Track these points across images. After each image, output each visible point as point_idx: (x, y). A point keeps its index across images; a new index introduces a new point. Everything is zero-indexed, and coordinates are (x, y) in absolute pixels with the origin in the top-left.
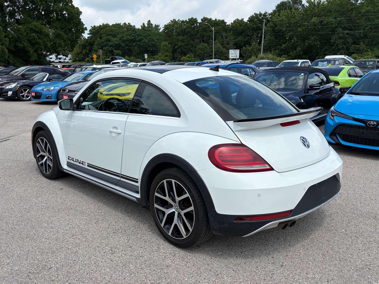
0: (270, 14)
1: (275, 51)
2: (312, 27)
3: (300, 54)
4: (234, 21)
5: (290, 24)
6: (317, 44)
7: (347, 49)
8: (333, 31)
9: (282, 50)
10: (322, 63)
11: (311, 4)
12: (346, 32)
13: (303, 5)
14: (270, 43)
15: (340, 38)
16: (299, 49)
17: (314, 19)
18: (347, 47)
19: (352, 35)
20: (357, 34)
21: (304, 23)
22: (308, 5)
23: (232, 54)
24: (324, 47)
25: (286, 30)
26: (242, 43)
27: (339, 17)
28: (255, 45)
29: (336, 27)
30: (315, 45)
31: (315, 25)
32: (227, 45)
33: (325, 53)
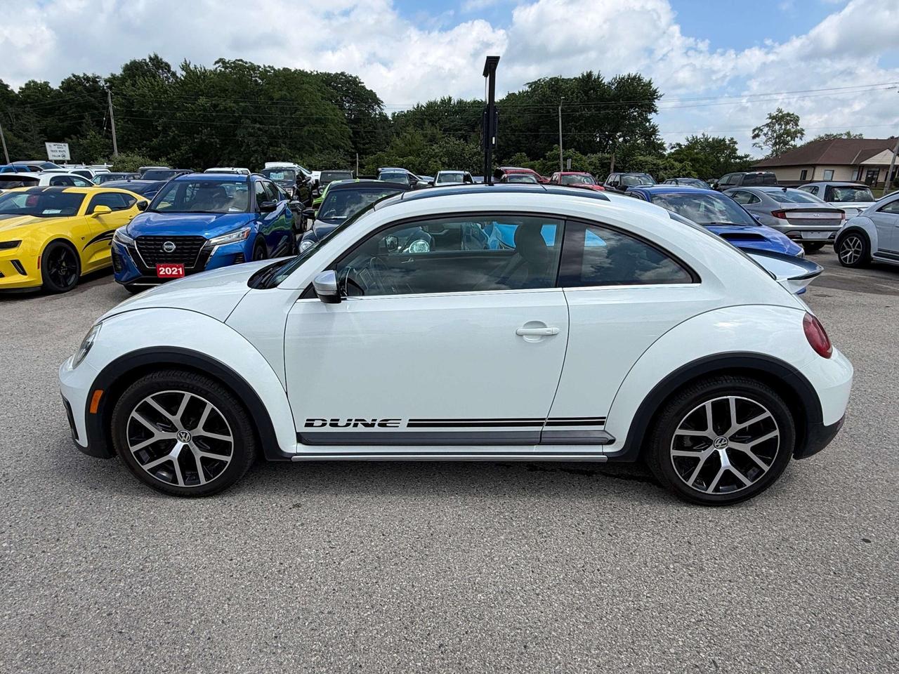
0: (106, 81)
1: (139, 149)
2: (200, 113)
3: (189, 158)
4: (26, 84)
5: (160, 103)
6: (216, 142)
7: (263, 153)
8: (237, 122)
9: (152, 149)
10: (275, 174)
11: (192, 74)
12: (258, 126)
13: (174, 74)
14: (126, 134)
15: (251, 135)
16: (184, 148)
17: (202, 100)
18: (263, 150)
19: (266, 132)
20: (274, 130)
21: (185, 105)
22: (184, 73)
23: (52, 151)
24: (227, 148)
25: (154, 114)
26: (58, 131)
27: (242, 102)
28: (95, 137)
29: (240, 117)
30: (211, 143)
31: (205, 110)
32: (25, 132)
33: (231, 157)
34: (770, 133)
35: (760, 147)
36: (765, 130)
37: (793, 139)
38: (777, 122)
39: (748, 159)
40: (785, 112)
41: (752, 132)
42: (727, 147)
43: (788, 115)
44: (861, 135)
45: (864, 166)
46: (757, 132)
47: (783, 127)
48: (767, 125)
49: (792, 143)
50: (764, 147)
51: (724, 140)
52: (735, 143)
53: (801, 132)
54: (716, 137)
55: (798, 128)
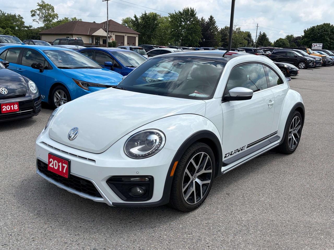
34: (41, 14)
35: (37, 22)
36: (38, 12)
37: (53, 19)
38: (43, 8)
39: (32, 28)
40: (46, 3)
41: (30, 13)
42: (18, 20)
43: (48, 5)
44: (81, 20)
45: (93, 36)
46: (33, 13)
47: (47, 12)
48: (38, 9)
49: (53, 21)
50: (40, 22)
51: (15, 15)
52: (22, 18)
53: (56, 15)
54: (9, 13)
55: (55, 13)
